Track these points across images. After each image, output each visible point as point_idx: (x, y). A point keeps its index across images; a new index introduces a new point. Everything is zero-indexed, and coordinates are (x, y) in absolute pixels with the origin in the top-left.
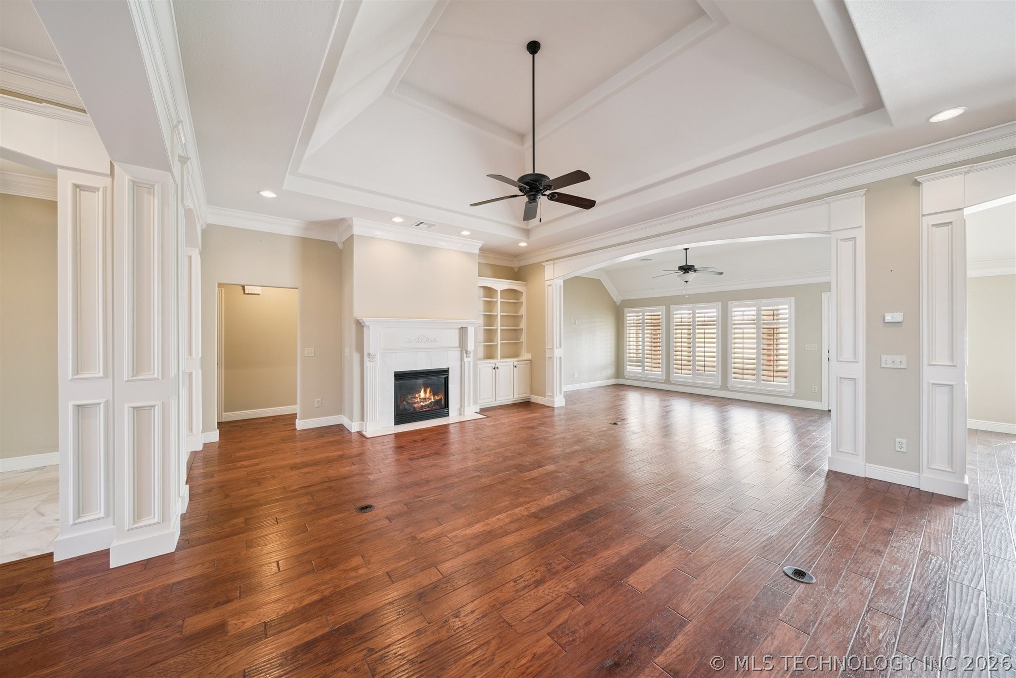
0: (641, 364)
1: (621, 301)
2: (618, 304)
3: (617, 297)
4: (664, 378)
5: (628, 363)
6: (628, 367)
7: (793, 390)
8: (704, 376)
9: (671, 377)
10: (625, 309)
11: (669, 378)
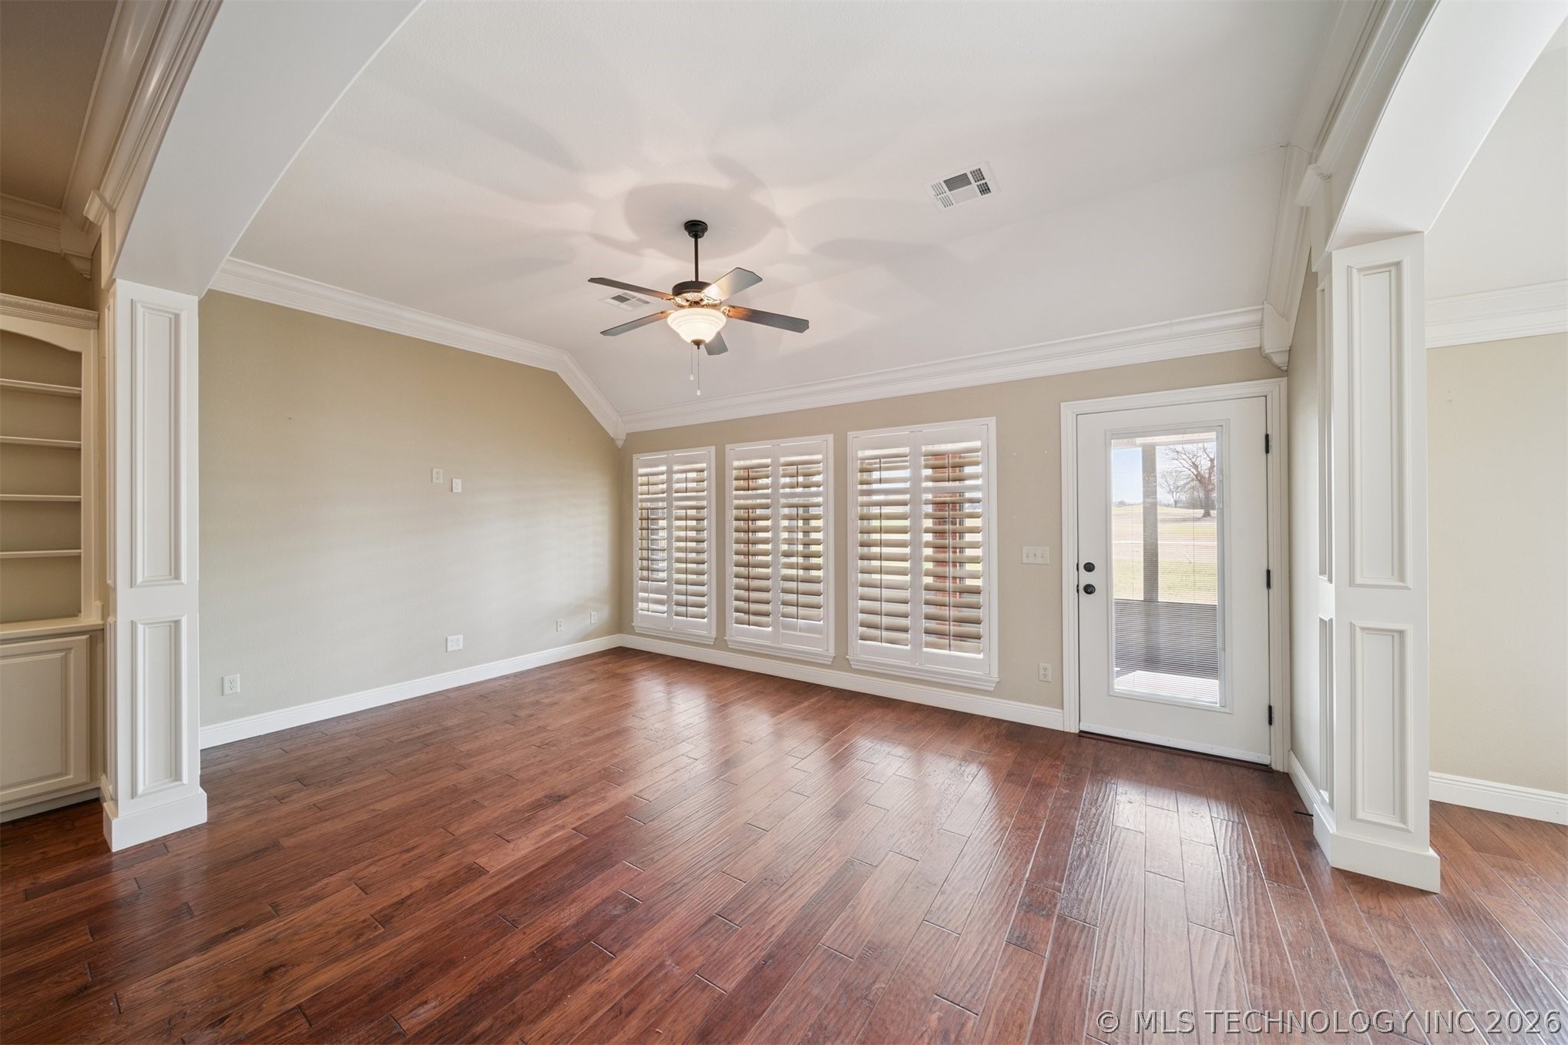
0: (665, 597)
1: (628, 434)
2: (620, 444)
3: (617, 428)
4: (714, 634)
5: (642, 595)
6: (641, 605)
7: (995, 675)
8: (795, 629)
9: (727, 634)
10: (635, 456)
11: (725, 636)
